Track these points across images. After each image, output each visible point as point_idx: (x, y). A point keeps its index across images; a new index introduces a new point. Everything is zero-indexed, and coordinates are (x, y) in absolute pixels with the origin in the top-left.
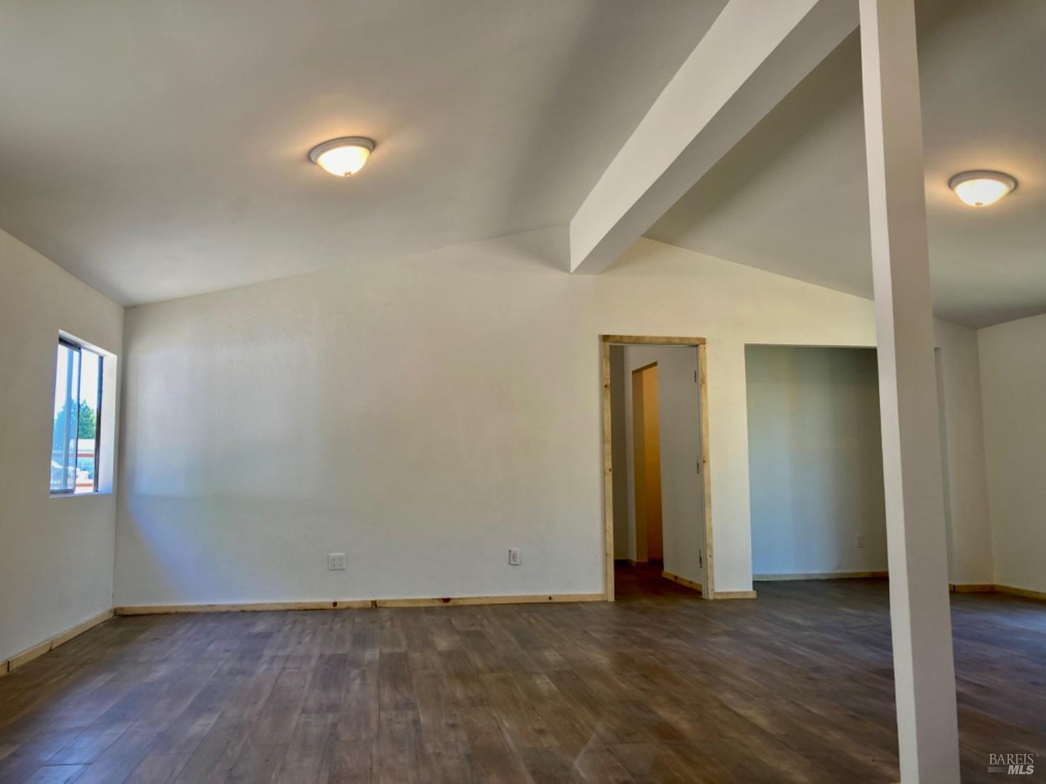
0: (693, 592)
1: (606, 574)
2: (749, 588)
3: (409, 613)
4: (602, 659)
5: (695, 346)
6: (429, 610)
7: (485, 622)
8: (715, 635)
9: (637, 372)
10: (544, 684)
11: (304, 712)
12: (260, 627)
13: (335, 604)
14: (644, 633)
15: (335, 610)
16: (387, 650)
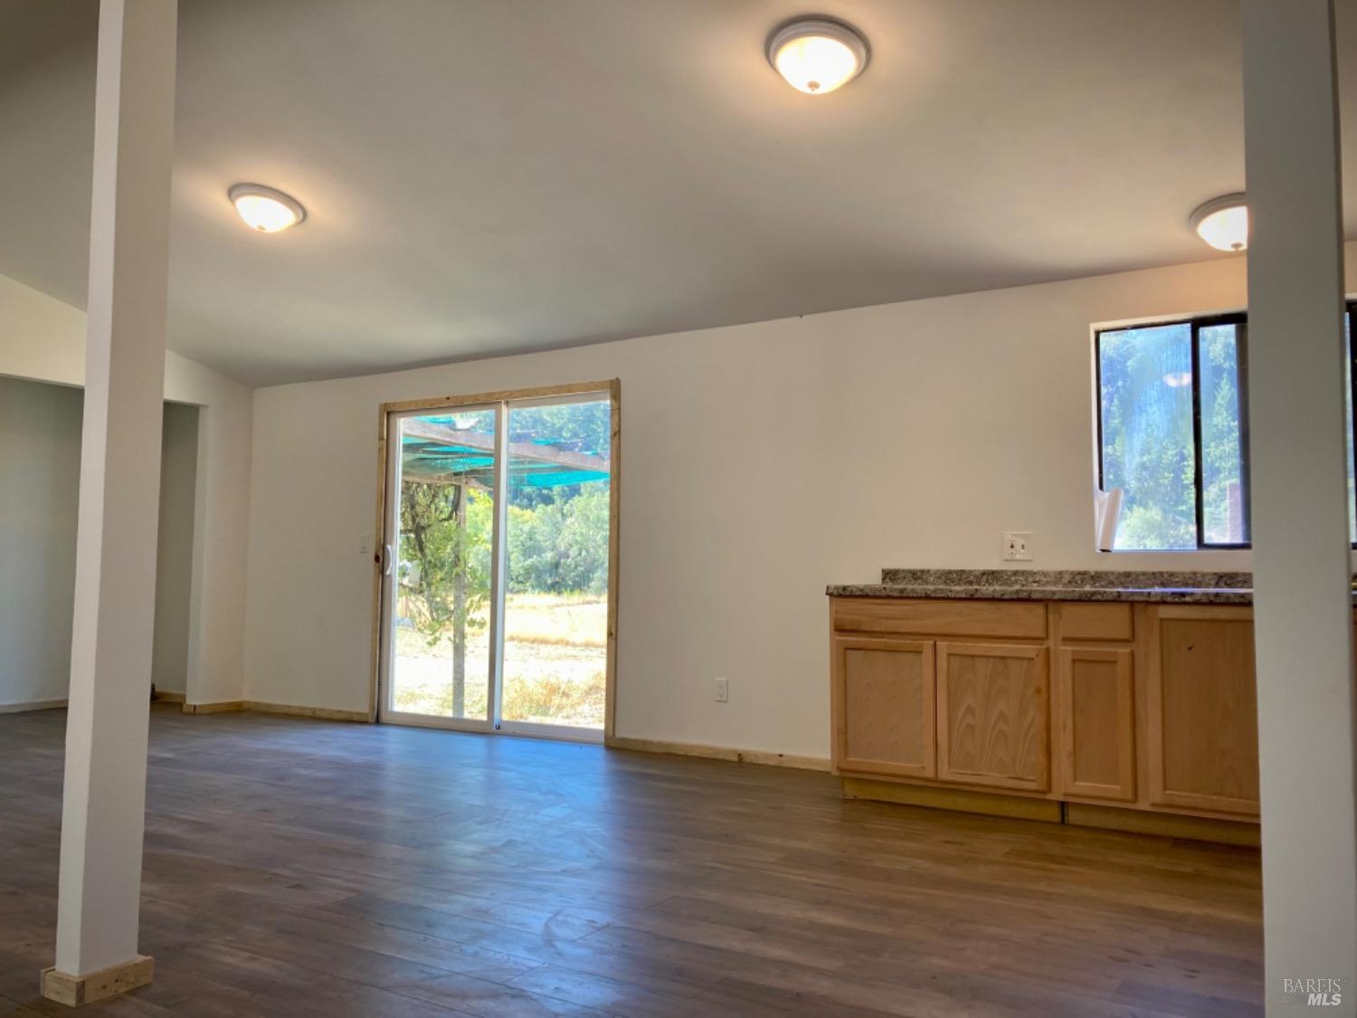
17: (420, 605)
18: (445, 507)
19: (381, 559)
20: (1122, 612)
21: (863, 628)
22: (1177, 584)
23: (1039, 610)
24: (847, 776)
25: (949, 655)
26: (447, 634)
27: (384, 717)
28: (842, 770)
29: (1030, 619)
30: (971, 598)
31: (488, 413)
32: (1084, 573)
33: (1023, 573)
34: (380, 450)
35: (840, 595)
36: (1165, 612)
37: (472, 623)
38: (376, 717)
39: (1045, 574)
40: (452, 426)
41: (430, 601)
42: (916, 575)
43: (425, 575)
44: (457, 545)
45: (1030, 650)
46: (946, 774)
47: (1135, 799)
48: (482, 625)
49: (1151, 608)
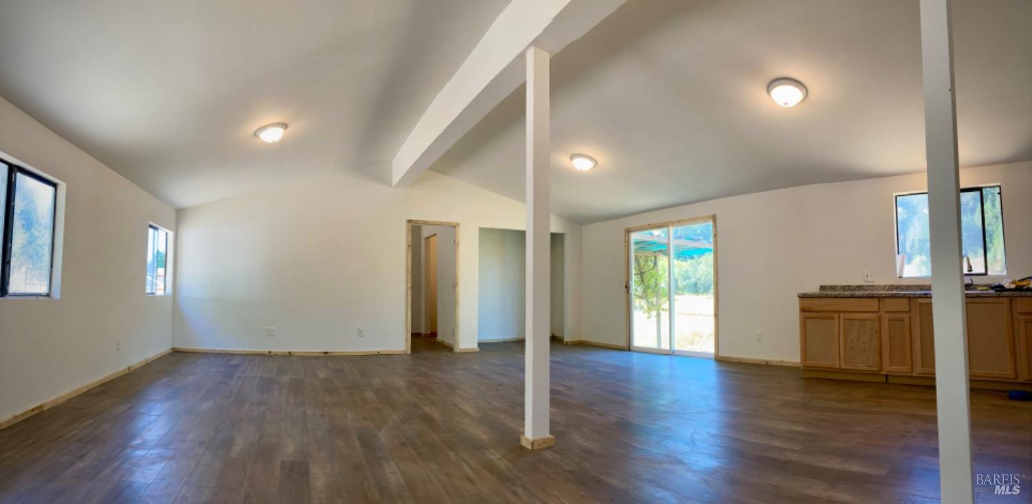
0: (449, 349)
1: (407, 340)
2: (475, 346)
3: (306, 358)
4: (401, 383)
5: (454, 226)
6: (317, 358)
7: (345, 364)
8: (456, 370)
9: (427, 238)
10: (370, 395)
11: (252, 404)
12: (235, 362)
13: (270, 352)
14: (423, 369)
15: (270, 355)
16: (294, 377)
17: (644, 303)
18: (651, 264)
19: (627, 287)
20: (905, 301)
21: (812, 309)
22: (925, 290)
23: (876, 301)
24: (806, 369)
25: (844, 319)
26: (654, 313)
27: (632, 348)
28: (804, 366)
29: (873, 304)
30: (852, 297)
31: (665, 229)
32: (893, 286)
33: (871, 286)
34: (625, 246)
35: (803, 297)
36: (921, 301)
37: (663, 309)
38: (629, 348)
39: (879, 286)
40: (651, 234)
41: (648, 301)
42: (833, 288)
43: (644, 292)
44: (656, 279)
45: (873, 316)
46: (844, 366)
47: (912, 372)
48: (666, 310)
49: (916, 299)
